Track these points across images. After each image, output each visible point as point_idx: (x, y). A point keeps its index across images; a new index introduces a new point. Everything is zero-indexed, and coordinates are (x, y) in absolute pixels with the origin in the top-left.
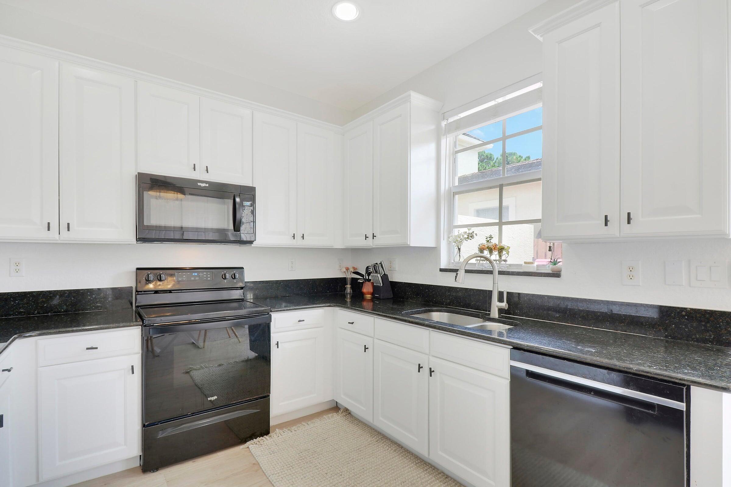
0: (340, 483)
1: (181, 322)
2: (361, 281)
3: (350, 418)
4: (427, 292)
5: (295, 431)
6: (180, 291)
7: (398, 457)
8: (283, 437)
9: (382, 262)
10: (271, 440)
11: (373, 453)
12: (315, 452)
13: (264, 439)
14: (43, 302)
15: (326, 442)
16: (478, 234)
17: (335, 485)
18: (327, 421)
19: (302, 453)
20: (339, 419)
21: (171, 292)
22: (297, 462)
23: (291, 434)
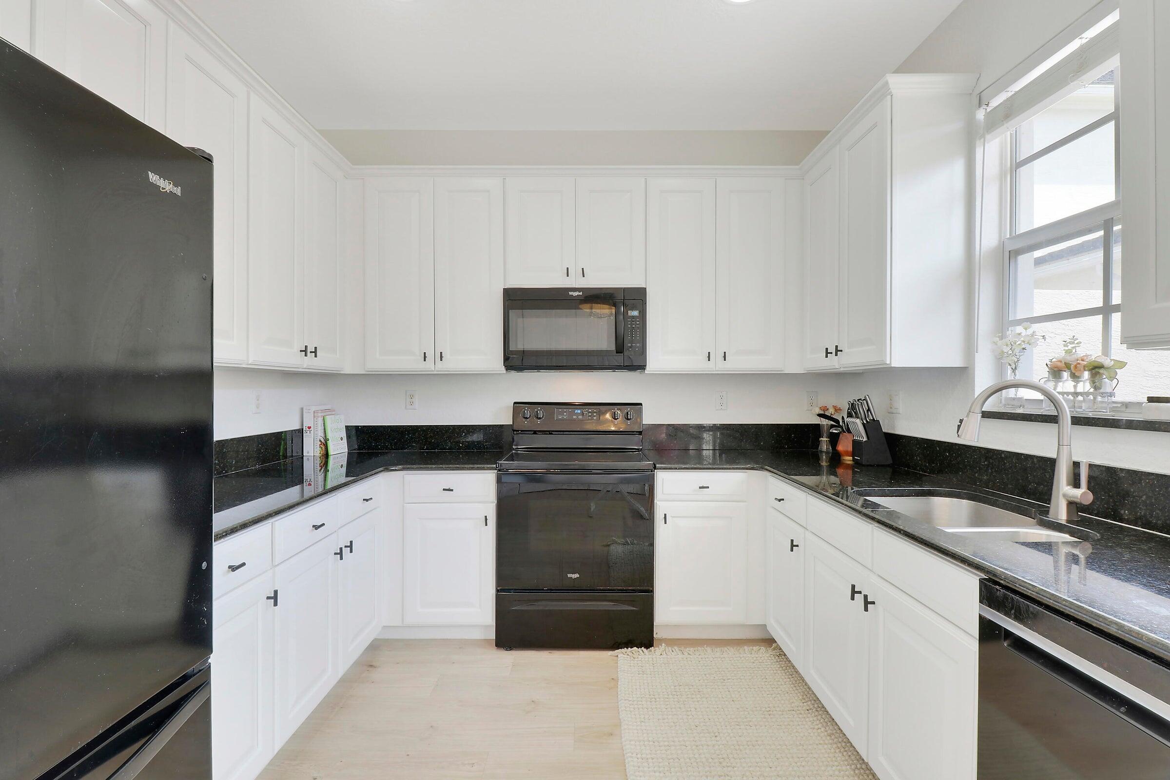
0: (708, 745)
1: (539, 471)
2: (836, 432)
3: (786, 662)
4: (948, 456)
5: (689, 654)
6: (562, 433)
7: (829, 746)
8: (667, 658)
9: (867, 396)
10: (650, 656)
11: (790, 725)
12: (699, 692)
13: (641, 652)
14: (431, 436)
15: (724, 684)
16: (1047, 337)
17: (700, 746)
18: (745, 655)
19: (680, 687)
20: (766, 658)
21: (552, 434)
22: (666, 696)
23: (680, 656)
